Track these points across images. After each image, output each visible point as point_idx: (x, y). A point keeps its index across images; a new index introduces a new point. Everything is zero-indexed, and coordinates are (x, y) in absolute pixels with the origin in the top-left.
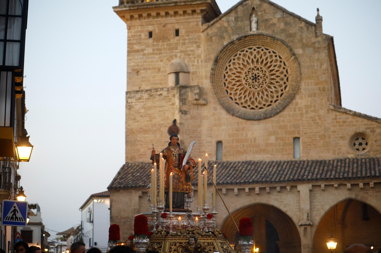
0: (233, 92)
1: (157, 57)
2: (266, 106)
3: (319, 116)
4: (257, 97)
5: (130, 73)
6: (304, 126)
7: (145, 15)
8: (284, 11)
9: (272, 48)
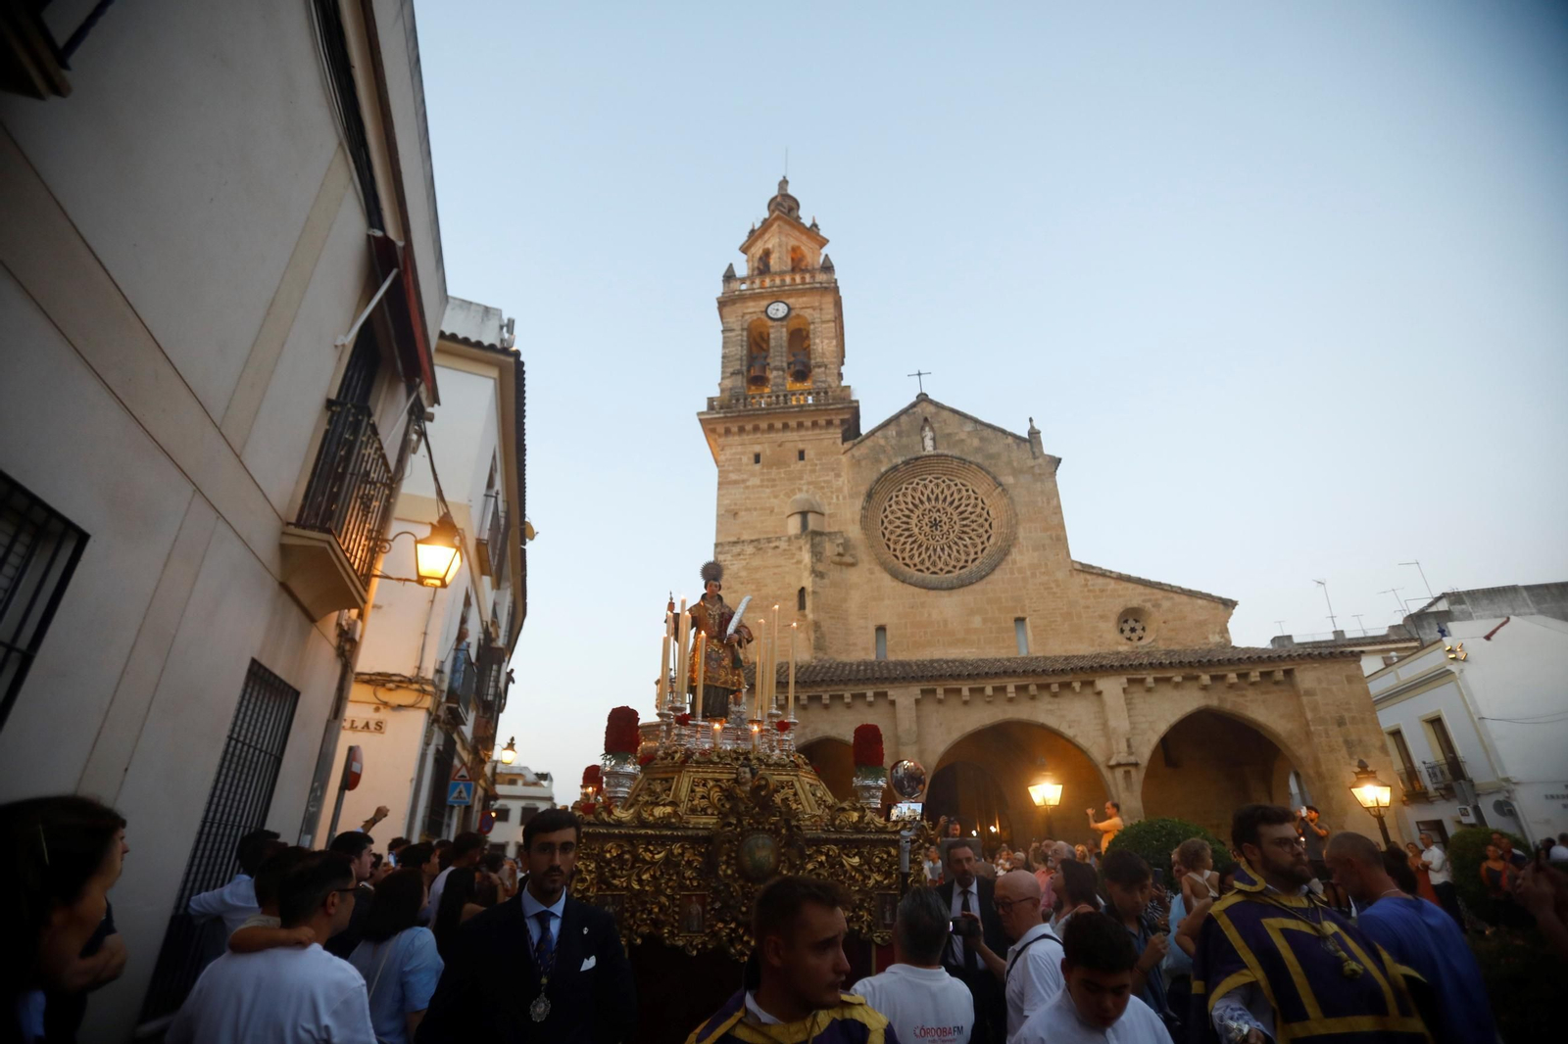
0: (899, 547)
1: (768, 490)
2: (958, 568)
3: (1056, 581)
4: (941, 554)
5: (723, 515)
6: (1032, 599)
7: (749, 427)
8: (976, 421)
9: (959, 478)
